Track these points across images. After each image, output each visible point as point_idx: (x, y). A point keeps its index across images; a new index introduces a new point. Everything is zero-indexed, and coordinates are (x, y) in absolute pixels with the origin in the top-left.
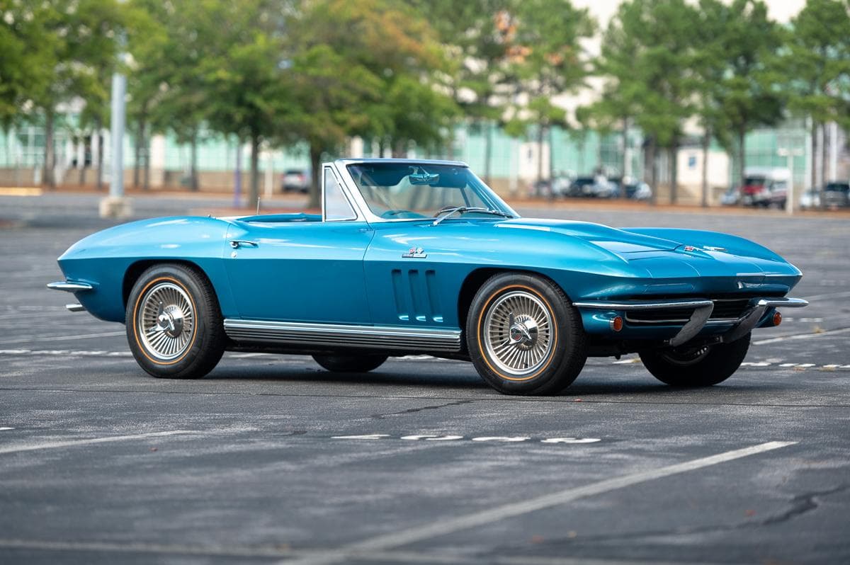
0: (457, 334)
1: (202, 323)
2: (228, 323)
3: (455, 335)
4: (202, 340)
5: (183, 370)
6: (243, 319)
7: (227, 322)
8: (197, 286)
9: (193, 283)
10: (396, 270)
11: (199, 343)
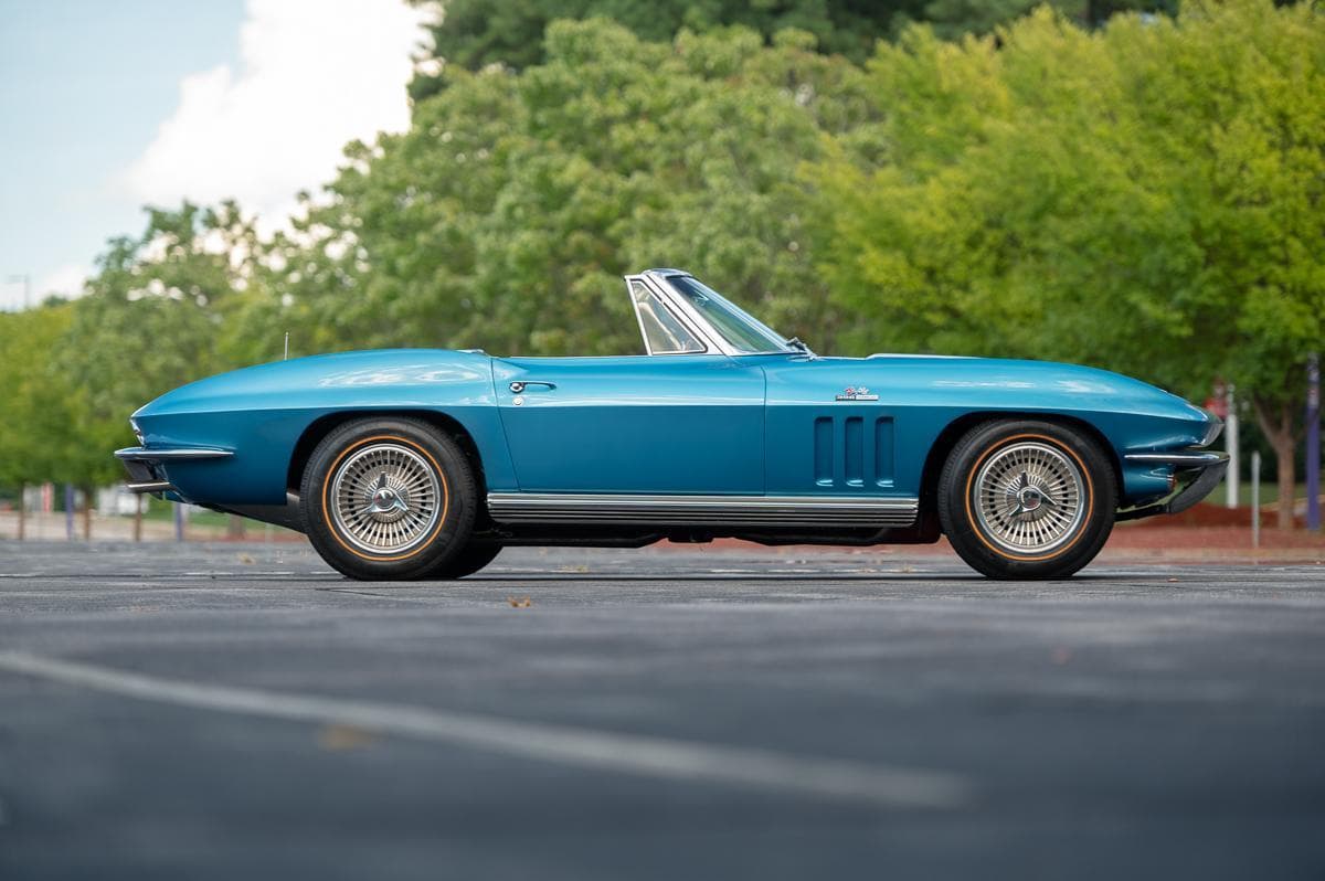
0: (914, 503)
1: (457, 500)
2: (493, 499)
3: (911, 504)
4: (457, 523)
5: (419, 568)
6: (521, 492)
7: (491, 497)
8: (444, 446)
9: (438, 444)
10: (823, 418)
11: (451, 526)
